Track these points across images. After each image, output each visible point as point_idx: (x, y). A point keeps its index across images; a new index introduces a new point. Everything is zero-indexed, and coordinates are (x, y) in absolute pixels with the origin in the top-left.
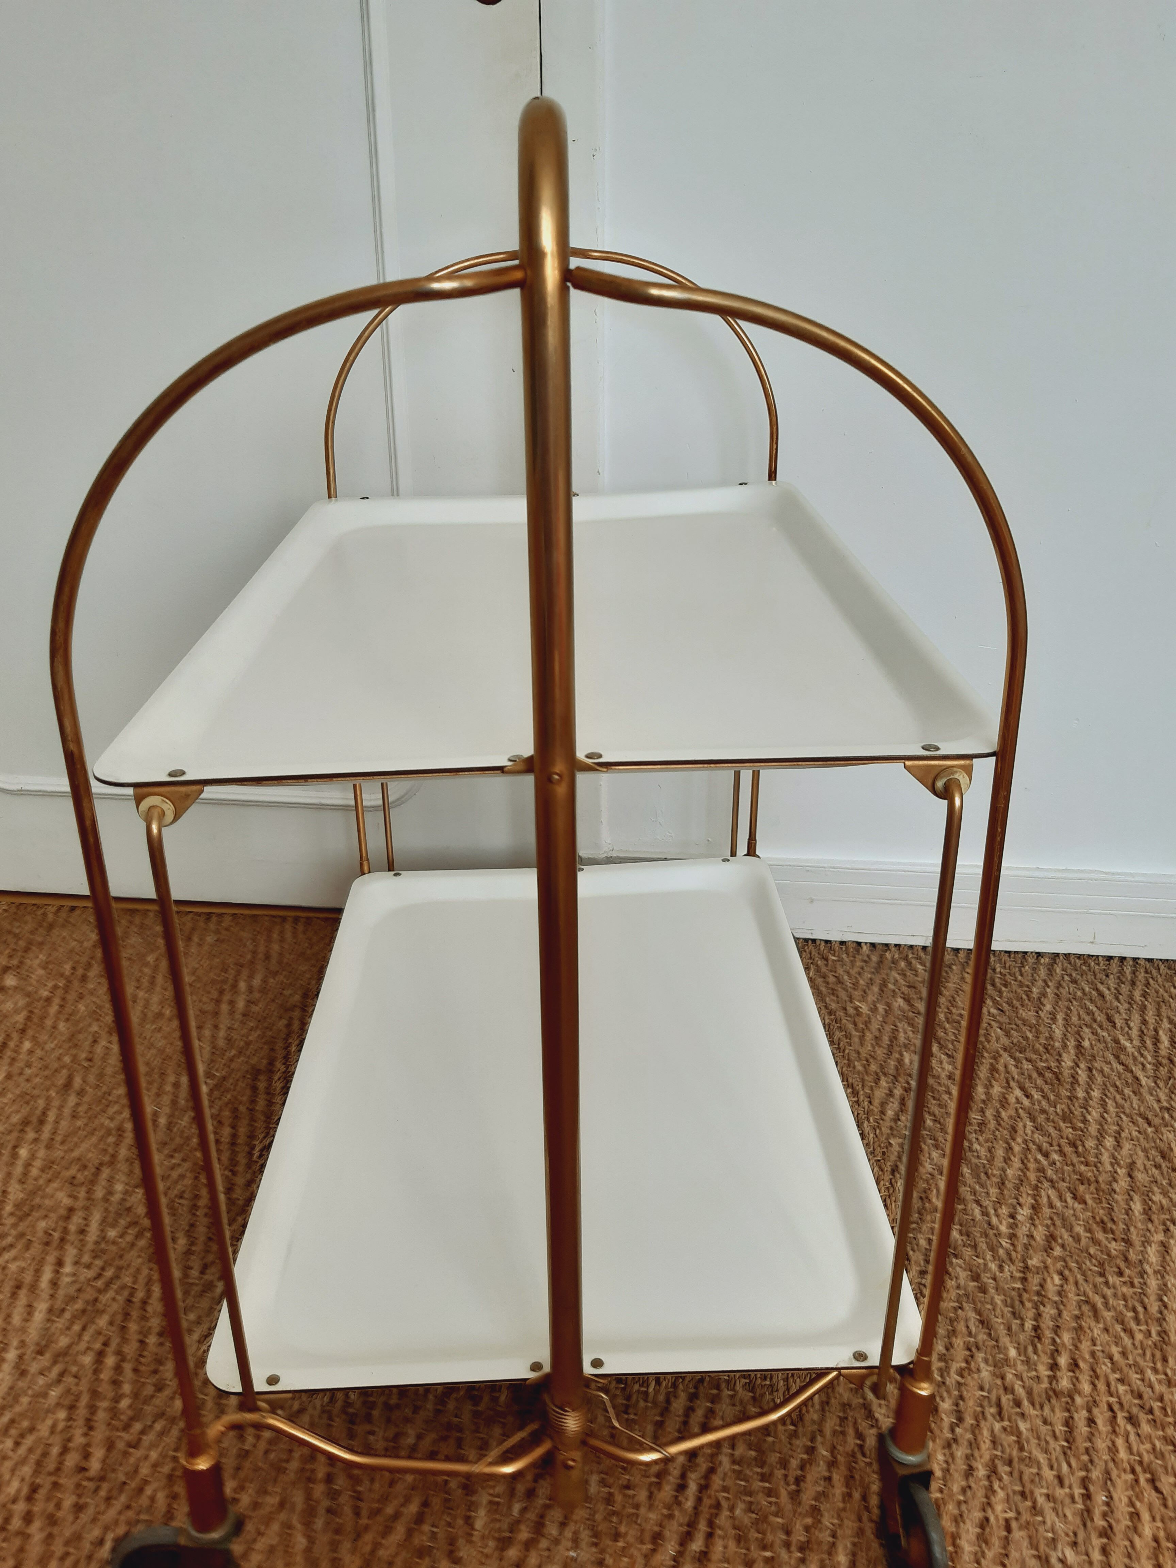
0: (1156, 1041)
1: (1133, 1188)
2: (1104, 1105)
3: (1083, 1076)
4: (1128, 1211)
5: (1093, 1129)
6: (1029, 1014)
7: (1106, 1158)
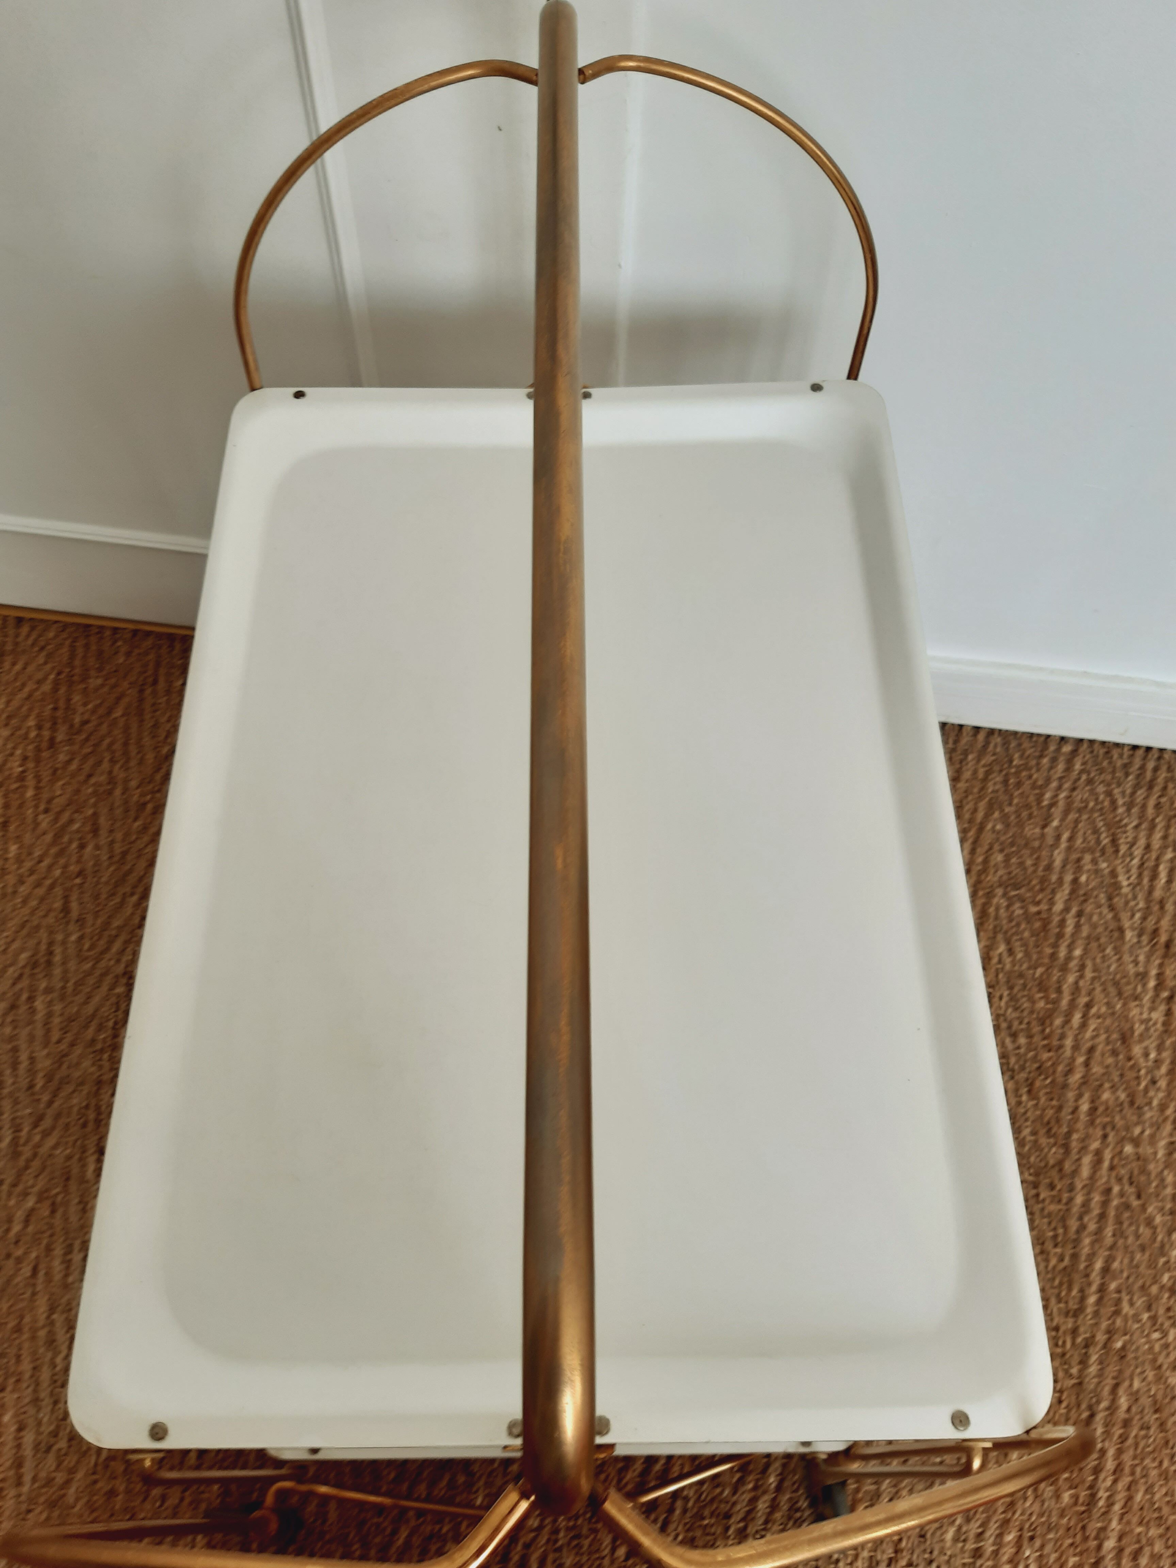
0: (1154, 876)
1: (1085, 1081)
2: (1082, 967)
3: (1070, 923)
4: (1075, 1110)
5: (1064, 1003)
6: (1032, 831)
7: (1069, 1042)
